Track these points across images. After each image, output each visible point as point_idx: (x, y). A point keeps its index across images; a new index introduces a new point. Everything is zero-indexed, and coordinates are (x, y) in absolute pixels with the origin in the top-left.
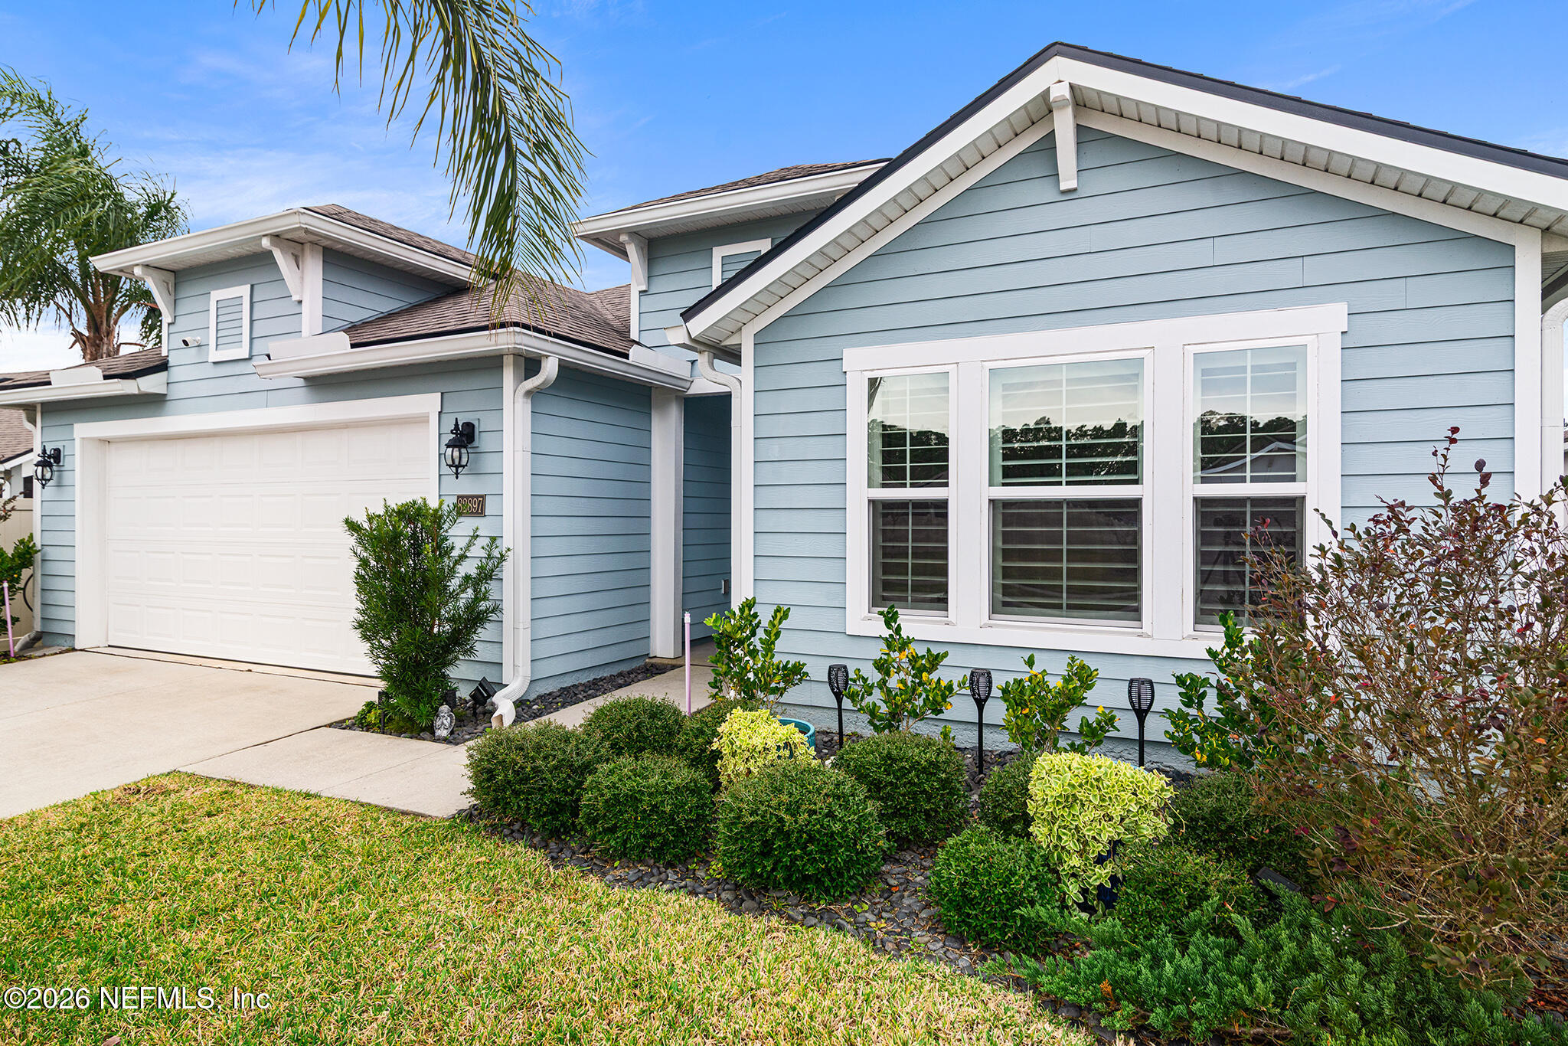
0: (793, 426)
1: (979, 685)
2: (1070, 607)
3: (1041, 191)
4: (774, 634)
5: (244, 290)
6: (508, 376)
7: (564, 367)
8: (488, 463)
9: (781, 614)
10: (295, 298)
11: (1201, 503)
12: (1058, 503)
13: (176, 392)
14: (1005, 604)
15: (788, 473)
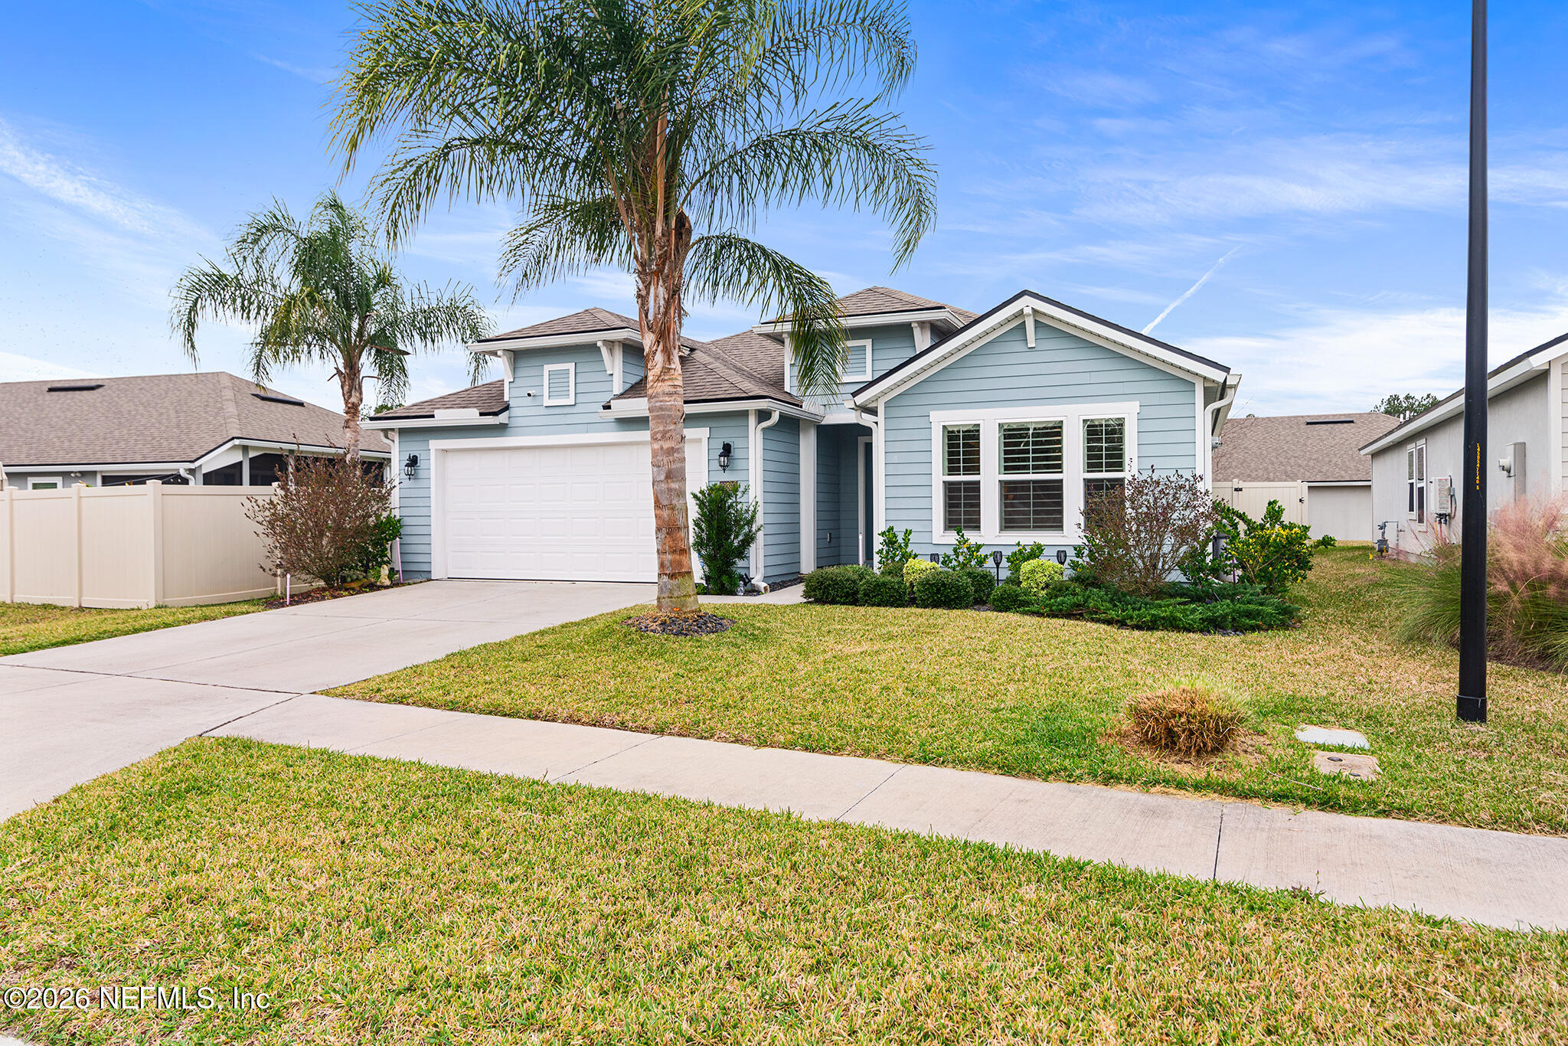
0: (904, 446)
1: (997, 557)
2: (1034, 527)
3: (1018, 346)
4: (907, 541)
5: (571, 366)
6: (752, 420)
7: (781, 416)
8: (739, 464)
9: (908, 533)
10: (609, 372)
11: (1087, 482)
12: (1028, 482)
13: (514, 422)
14: (1006, 527)
15: (902, 469)
